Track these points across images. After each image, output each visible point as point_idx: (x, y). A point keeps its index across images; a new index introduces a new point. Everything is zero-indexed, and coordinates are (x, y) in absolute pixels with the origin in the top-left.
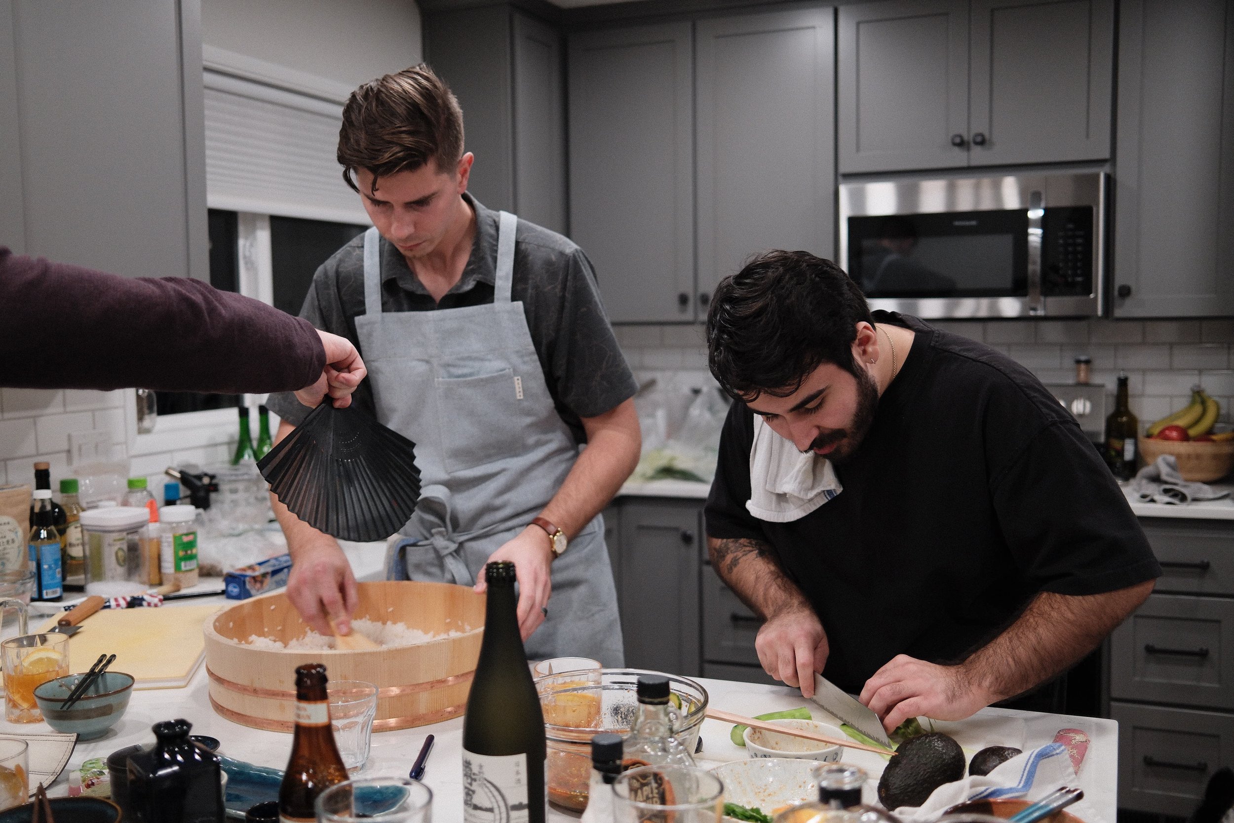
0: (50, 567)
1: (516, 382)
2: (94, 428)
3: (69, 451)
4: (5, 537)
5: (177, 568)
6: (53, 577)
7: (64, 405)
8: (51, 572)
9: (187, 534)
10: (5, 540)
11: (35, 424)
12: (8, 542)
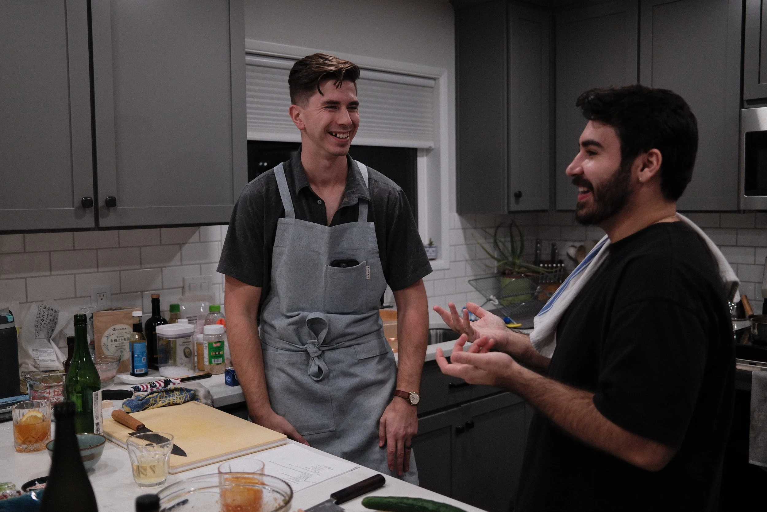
0: (138, 356)
1: (367, 269)
2: (201, 275)
3: (183, 287)
4: (123, 336)
5: (210, 362)
6: (140, 362)
7: (181, 261)
8: (139, 359)
9: (216, 343)
10: (123, 338)
11: (162, 271)
12: (125, 339)
